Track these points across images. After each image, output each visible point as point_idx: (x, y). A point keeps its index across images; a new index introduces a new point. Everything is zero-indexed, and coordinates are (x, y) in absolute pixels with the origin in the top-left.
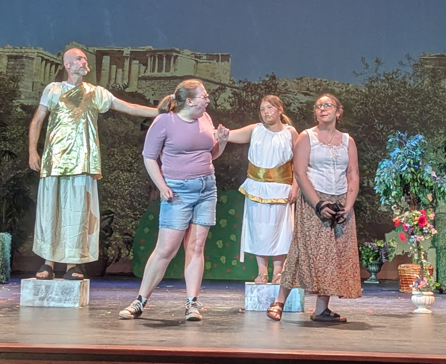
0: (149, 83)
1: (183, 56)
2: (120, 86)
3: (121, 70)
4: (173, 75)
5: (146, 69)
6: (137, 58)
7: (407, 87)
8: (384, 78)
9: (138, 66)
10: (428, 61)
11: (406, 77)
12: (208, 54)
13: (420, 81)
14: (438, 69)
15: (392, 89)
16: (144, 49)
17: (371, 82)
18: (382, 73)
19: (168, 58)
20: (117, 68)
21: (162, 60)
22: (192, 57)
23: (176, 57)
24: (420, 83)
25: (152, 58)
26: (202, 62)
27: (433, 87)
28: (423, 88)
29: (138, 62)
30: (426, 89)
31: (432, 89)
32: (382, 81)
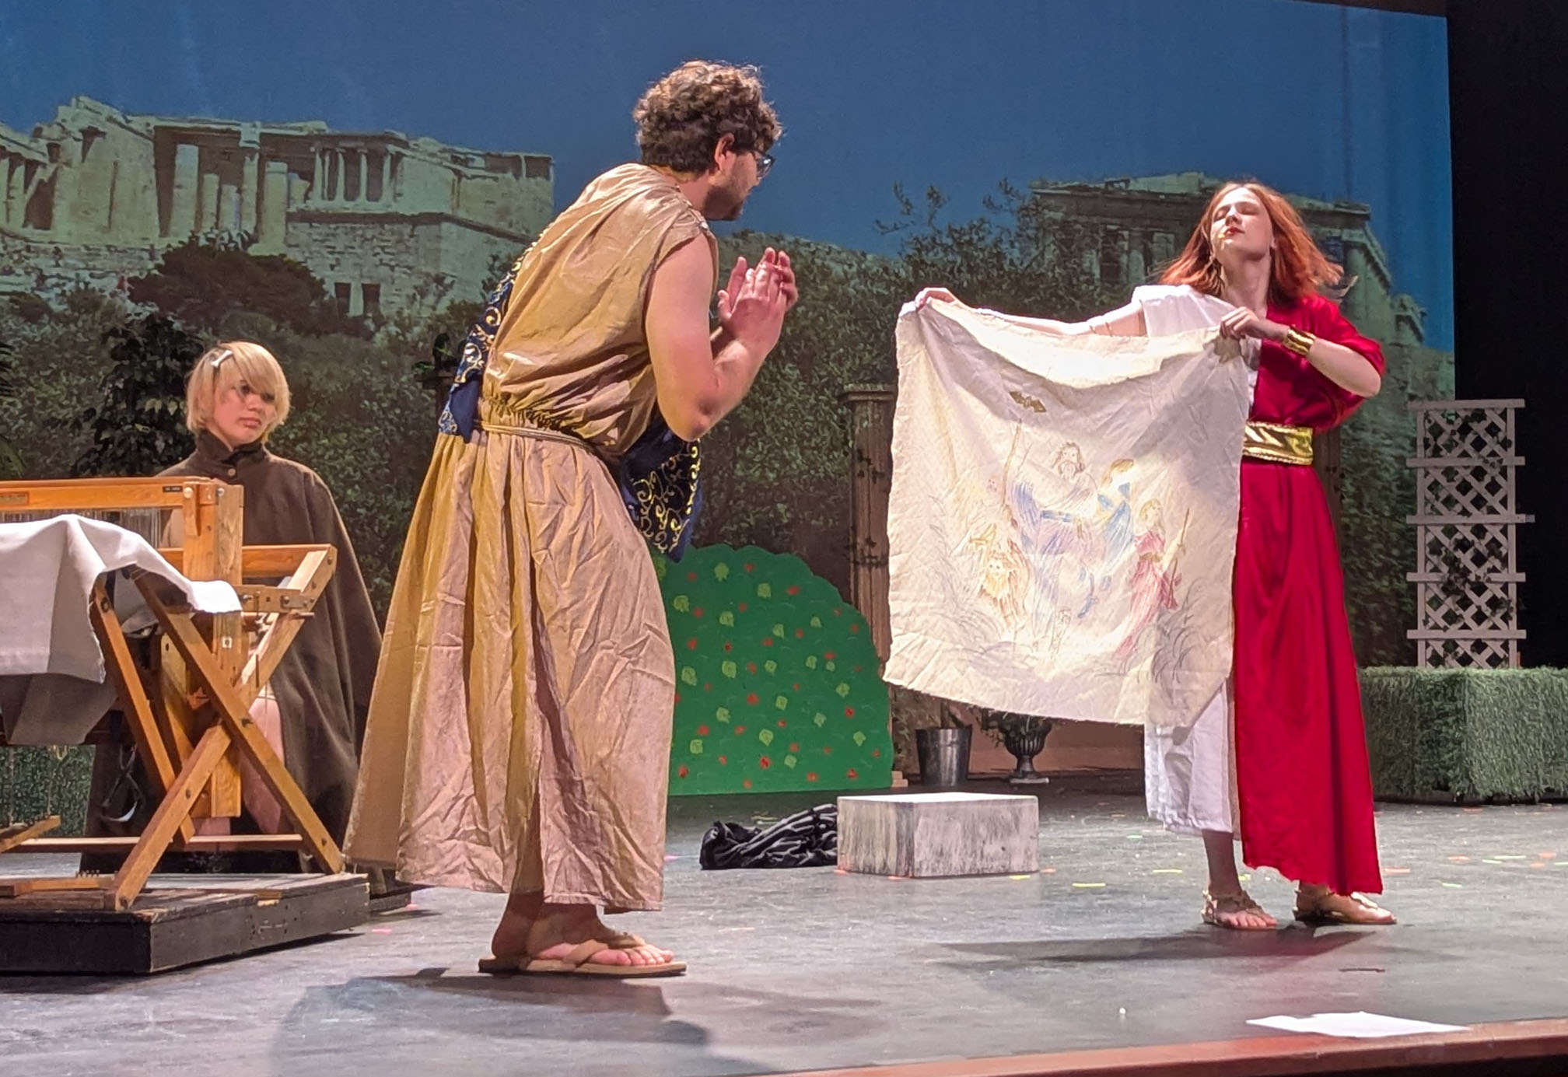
0: (320, 230)
1: (418, 155)
2: (231, 237)
3: (234, 188)
4: (390, 210)
5: (310, 189)
6: (284, 155)
7: (1006, 268)
8: (950, 242)
9: (284, 178)
10: (1052, 201)
11: (1001, 241)
12: (489, 154)
13: (1035, 253)
14: (1076, 222)
15: (971, 270)
16: (301, 129)
17: (919, 250)
18: (943, 227)
19: (376, 160)
20: (220, 183)
21: (358, 164)
22: (446, 159)
23: (397, 158)
24: (1035, 259)
25: (327, 159)
26: (474, 177)
27: (1065, 268)
28: (1042, 270)
29: (283, 166)
30: (1050, 274)
31: (1064, 273)
32: (946, 249)
